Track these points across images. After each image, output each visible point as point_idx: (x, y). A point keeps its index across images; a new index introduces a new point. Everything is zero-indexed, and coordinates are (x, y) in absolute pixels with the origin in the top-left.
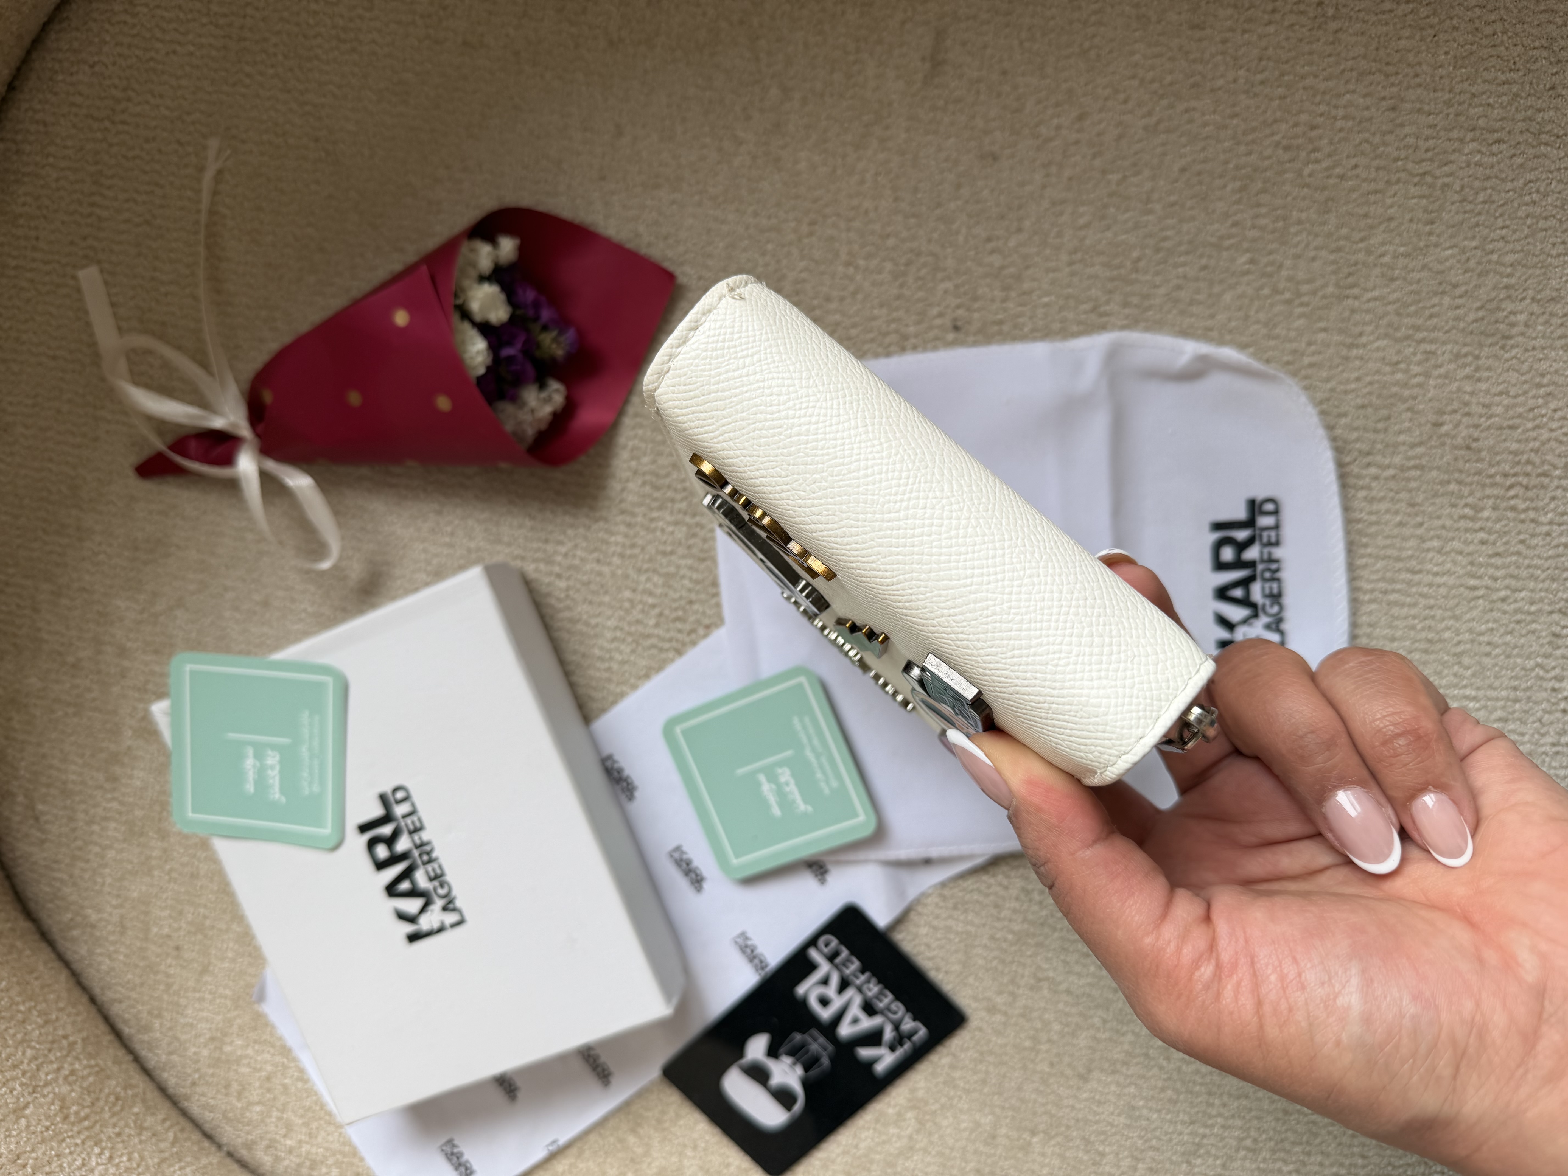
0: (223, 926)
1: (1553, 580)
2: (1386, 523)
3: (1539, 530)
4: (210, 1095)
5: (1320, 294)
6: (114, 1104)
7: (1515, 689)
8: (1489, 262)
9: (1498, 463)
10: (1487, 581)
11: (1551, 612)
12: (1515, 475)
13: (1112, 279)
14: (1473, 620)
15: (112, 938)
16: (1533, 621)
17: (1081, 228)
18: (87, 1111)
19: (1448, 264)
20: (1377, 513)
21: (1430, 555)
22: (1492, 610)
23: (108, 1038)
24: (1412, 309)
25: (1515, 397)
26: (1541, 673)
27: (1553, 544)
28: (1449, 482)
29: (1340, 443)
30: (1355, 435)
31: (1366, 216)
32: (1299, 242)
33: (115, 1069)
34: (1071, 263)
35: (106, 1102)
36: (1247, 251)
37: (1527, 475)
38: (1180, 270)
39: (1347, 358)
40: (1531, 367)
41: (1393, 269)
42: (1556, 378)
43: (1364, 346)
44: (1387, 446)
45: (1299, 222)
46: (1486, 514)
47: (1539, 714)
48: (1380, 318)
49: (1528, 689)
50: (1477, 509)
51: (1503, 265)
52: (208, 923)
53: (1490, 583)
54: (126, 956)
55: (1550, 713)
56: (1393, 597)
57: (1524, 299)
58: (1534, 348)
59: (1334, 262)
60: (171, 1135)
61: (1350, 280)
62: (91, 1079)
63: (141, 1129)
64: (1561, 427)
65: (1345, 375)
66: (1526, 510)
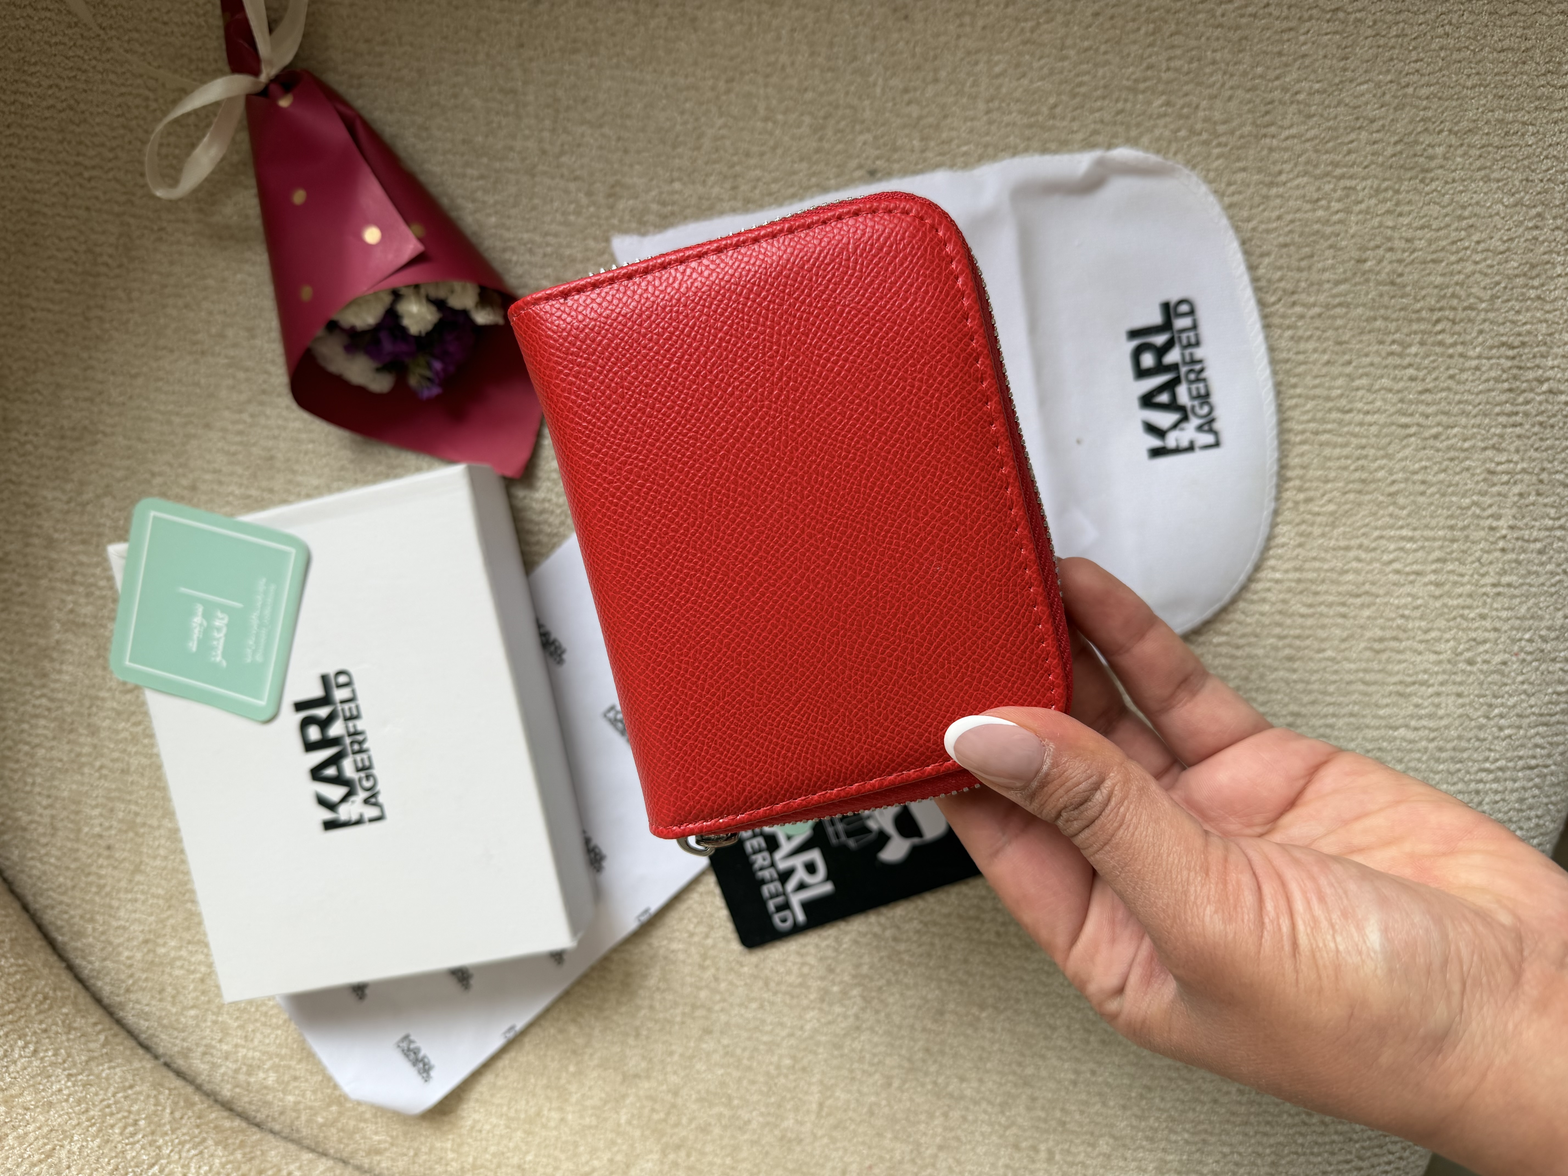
0: (154, 822)
1: (1485, 415)
2: (1314, 363)
3: (1468, 364)
4: (145, 1002)
5: (1238, 133)
6: (41, 1003)
7: (1452, 528)
8: (1405, 96)
9: (1424, 297)
10: (1417, 418)
11: (1485, 449)
13: (1030, 126)
14: (1406, 458)
15: (43, 840)
16: (1467, 458)
17: (997, 76)
18: (13, 1005)
19: (1364, 99)
20: (1304, 352)
21: (1360, 393)
22: (1424, 448)
23: (39, 943)
24: (1330, 144)
25: (1438, 230)
26: (1478, 511)
27: (1483, 378)
28: (1375, 319)
29: (1263, 283)
30: (1279, 274)
31: (1280, 54)
32: (1214, 84)
33: (46, 971)
34: (988, 112)
35: (33, 1000)
36: (1163, 93)
37: (1454, 309)
38: (1097, 115)
39: (1267, 197)
40: (1452, 200)
41: (1309, 106)
42: (1477, 209)
43: (1285, 184)
44: (1312, 284)
45: (1214, 62)
46: (1413, 350)
47: (1478, 554)
48: (1299, 156)
49: (1464, 528)
50: (1406, 345)
51: (1419, 98)
52: (139, 820)
53: (1421, 420)
54: (58, 859)
55: (1488, 552)
56: (1324, 437)
57: (1442, 131)
58: (1454, 181)
59: (1249, 102)
60: (102, 1037)
61: (1267, 118)
62: (18, 977)
63: (70, 1029)
64: (1485, 259)
65: (1266, 214)
66: (1454, 345)
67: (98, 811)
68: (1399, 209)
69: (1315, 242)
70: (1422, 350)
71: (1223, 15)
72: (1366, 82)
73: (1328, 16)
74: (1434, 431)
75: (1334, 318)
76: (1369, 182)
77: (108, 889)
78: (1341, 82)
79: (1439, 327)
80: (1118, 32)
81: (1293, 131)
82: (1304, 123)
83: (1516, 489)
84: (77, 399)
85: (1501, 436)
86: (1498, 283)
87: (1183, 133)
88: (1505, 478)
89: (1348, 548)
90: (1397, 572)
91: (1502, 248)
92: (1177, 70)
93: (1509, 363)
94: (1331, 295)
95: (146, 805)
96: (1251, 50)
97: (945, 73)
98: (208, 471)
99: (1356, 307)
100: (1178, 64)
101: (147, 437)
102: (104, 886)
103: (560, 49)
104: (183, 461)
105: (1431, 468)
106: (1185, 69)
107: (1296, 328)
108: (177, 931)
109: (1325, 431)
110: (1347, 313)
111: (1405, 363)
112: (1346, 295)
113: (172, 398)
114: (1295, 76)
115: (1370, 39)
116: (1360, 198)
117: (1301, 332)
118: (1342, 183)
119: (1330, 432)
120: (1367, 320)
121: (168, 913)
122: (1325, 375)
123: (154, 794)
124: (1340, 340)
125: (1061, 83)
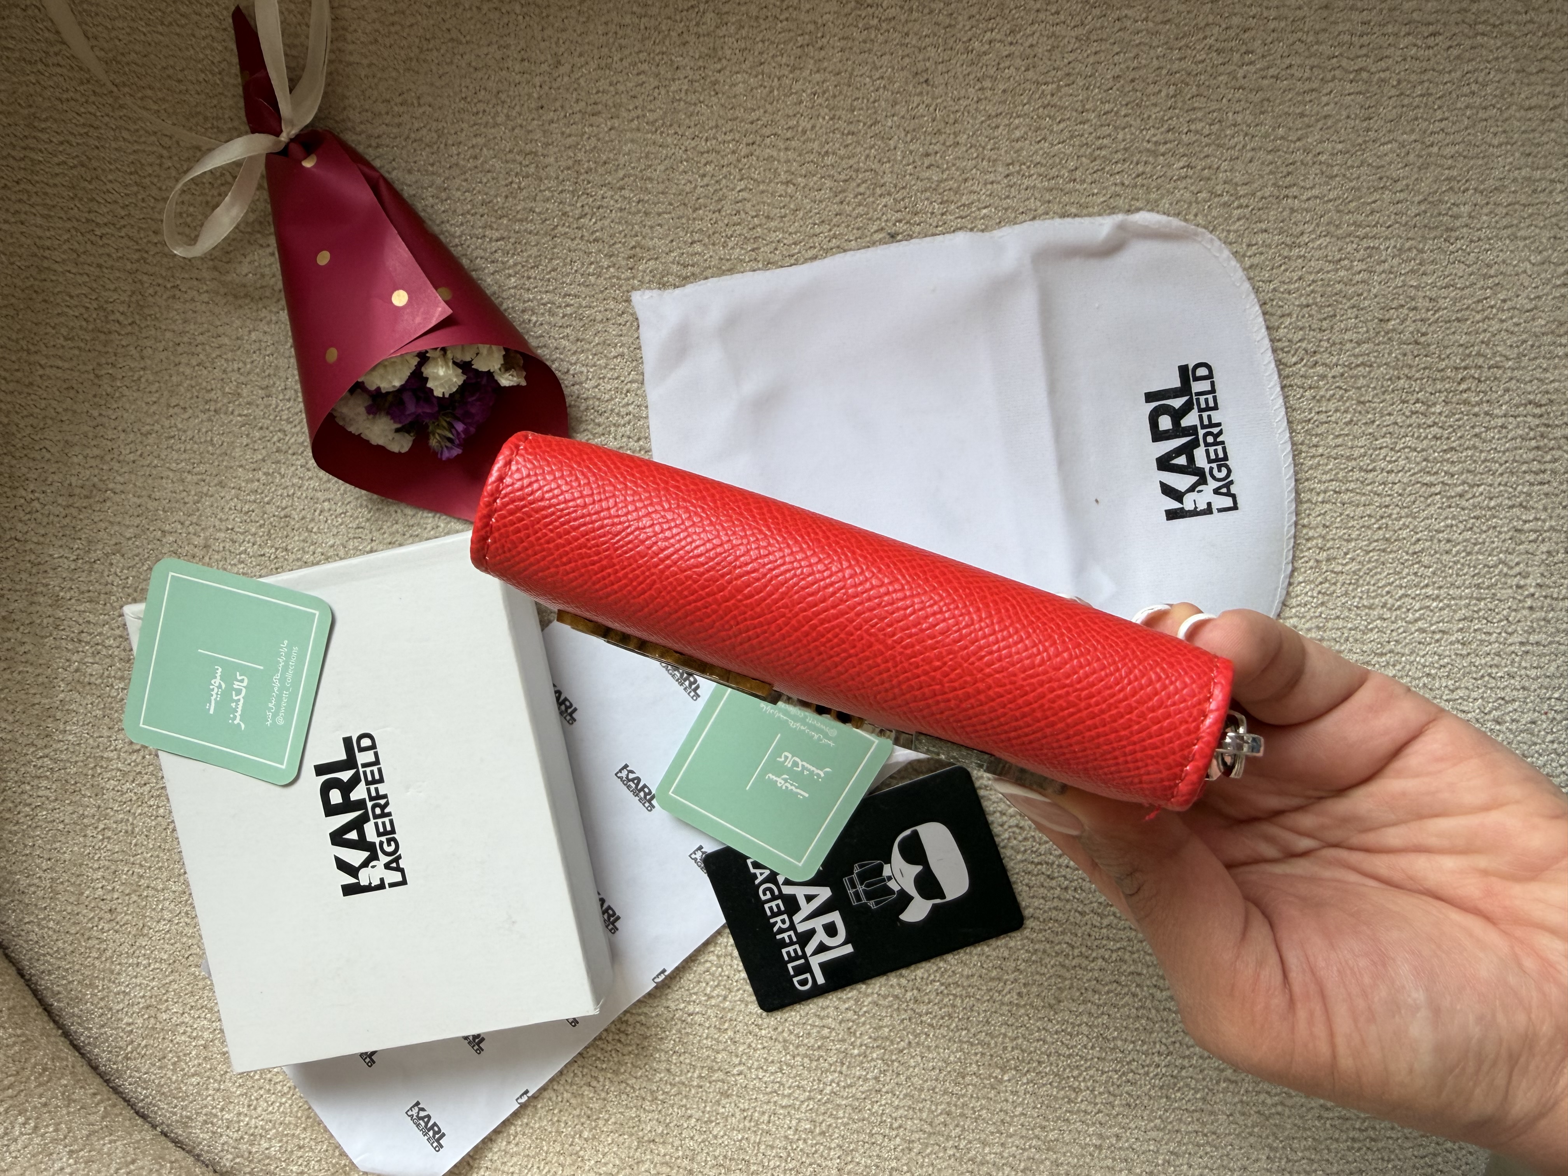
1: (1512, 473)
3: (1493, 423)
5: (1259, 194)
6: (40, 1074)
7: (1478, 586)
8: (1430, 155)
9: (1448, 357)
10: (1442, 477)
11: (1512, 507)
12: (1465, 368)
14: (1431, 517)
15: (42, 904)
16: (1493, 517)
17: (1018, 140)
18: (12, 1079)
19: (1387, 159)
21: (1383, 451)
22: (1450, 507)
24: (1354, 204)
25: (1462, 289)
26: (1505, 570)
27: (1509, 436)
28: (1399, 378)
30: (1300, 334)
31: (1302, 115)
32: (1235, 145)
33: (44, 1040)
34: (1008, 176)
35: (32, 1072)
36: (1184, 155)
37: (1480, 367)
39: (1288, 258)
40: (1477, 259)
41: (1332, 166)
42: (1503, 268)
43: (1306, 245)
44: (1334, 344)
45: (1235, 124)
46: (1438, 409)
47: (1505, 612)
48: (1321, 216)
49: (1492, 586)
50: (1430, 404)
51: (1444, 157)
53: (1446, 479)
54: (57, 923)
55: (1516, 610)
56: (1347, 497)
57: (1467, 189)
58: (1479, 239)
59: (1272, 162)
60: (102, 1109)
61: (1289, 179)
63: (70, 1101)
64: (1512, 318)
65: (1287, 274)
66: (1478, 404)
67: (100, 874)
68: (1423, 268)
69: (1336, 301)
70: (1446, 410)
71: (1244, 77)
72: (1390, 142)
73: (1351, 77)
74: (1459, 489)
75: (1356, 377)
76: (1392, 242)
77: (109, 953)
78: (1365, 142)
79: (1463, 386)
80: (1139, 94)
81: (1316, 192)
82: (1327, 184)
83: (1544, 548)
84: (85, 457)
85: (1529, 494)
86: (1524, 341)
87: (1204, 195)
88: (1533, 536)
89: (1370, 607)
90: (1422, 630)
91: (1529, 307)
92: (1197, 132)
93: (1537, 421)
94: (1354, 355)
95: (150, 867)
96: (1273, 111)
97: (965, 136)
98: (220, 530)
99: (1379, 367)
100: (1199, 126)
101: (157, 495)
102: (105, 950)
103: (580, 111)
104: (194, 519)
105: (1456, 526)
106: (1206, 131)
107: (1318, 388)
108: (180, 997)
109: (1347, 490)
110: (1370, 372)
111: (1429, 422)
112: (1368, 355)
113: (184, 456)
114: (1317, 137)
115: (1394, 99)
116: (1383, 258)
117: (1322, 393)
118: (1365, 243)
119: (1352, 491)
120: (1390, 379)
121: (171, 978)
122: (1347, 435)
123: (158, 856)
124: (1362, 399)
125: (1081, 146)
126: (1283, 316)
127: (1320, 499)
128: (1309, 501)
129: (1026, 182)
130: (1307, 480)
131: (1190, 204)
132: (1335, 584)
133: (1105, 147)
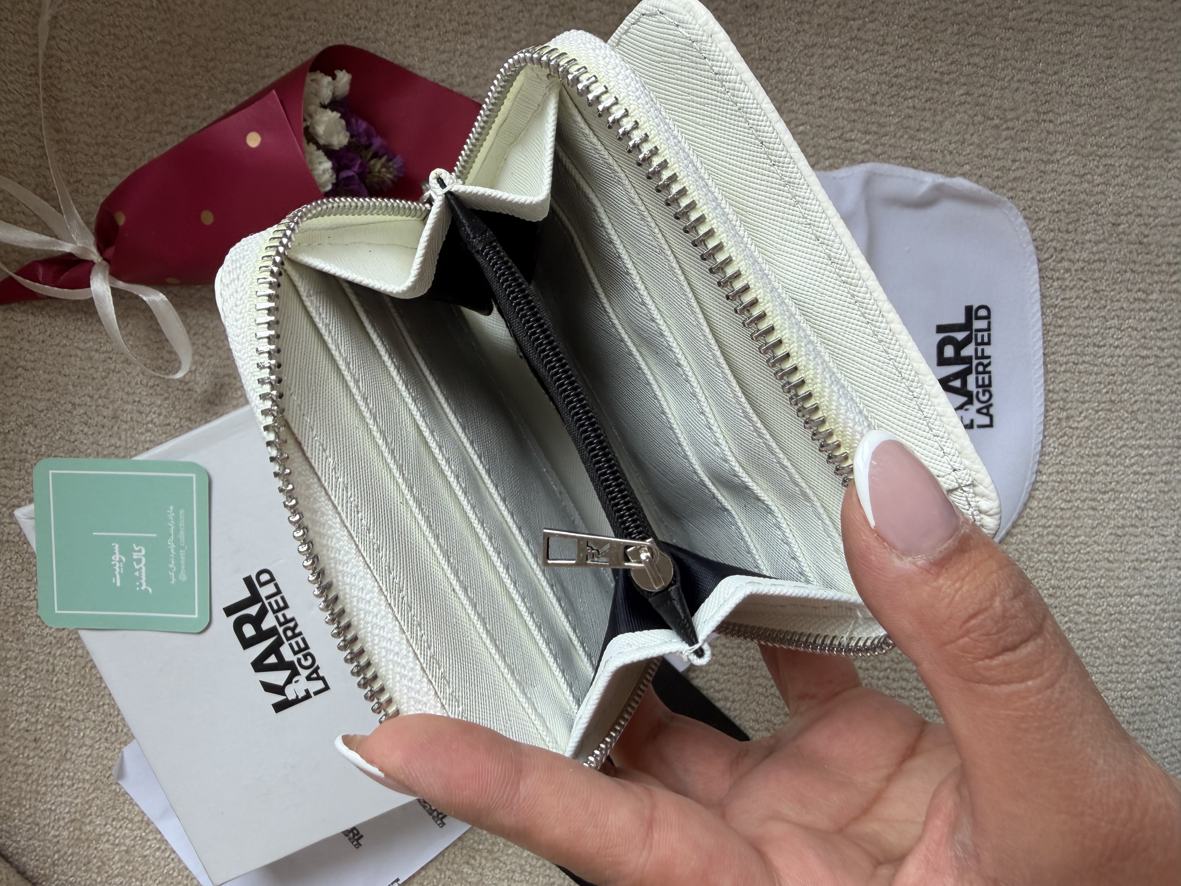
67: (24, 708)
68: (1147, 183)
69: (1080, 208)
71: (1014, 20)
72: (1126, 78)
75: (1094, 271)
77: (35, 777)
80: (929, 31)
81: (1067, 118)
82: (1076, 111)
87: (979, 118)
89: (1098, 455)
90: (1136, 473)
94: (1092, 253)
95: (70, 701)
96: (1036, 49)
97: (786, 63)
98: (127, 402)
99: (1111, 262)
100: (976, 60)
101: (67, 372)
102: (30, 774)
103: (453, 30)
104: (103, 392)
105: (1165, 390)
106: (982, 64)
107: (1064, 279)
108: (103, 811)
109: (1084, 362)
110: (1104, 267)
111: (1148, 307)
112: (1103, 252)
113: (91, 337)
114: (1069, 72)
115: (1131, 41)
116: (1117, 174)
117: (1067, 283)
118: (1104, 161)
119: (1088, 363)
120: (1119, 272)
121: (94, 795)
122: (1085, 317)
123: (78, 691)
124: (1098, 288)
125: (881, 74)
126: (1038, 220)
127: (1062, 369)
128: (1054, 371)
129: (836, 103)
130: (1053, 353)
131: (968, 125)
132: (1071, 437)
133: (901, 75)
